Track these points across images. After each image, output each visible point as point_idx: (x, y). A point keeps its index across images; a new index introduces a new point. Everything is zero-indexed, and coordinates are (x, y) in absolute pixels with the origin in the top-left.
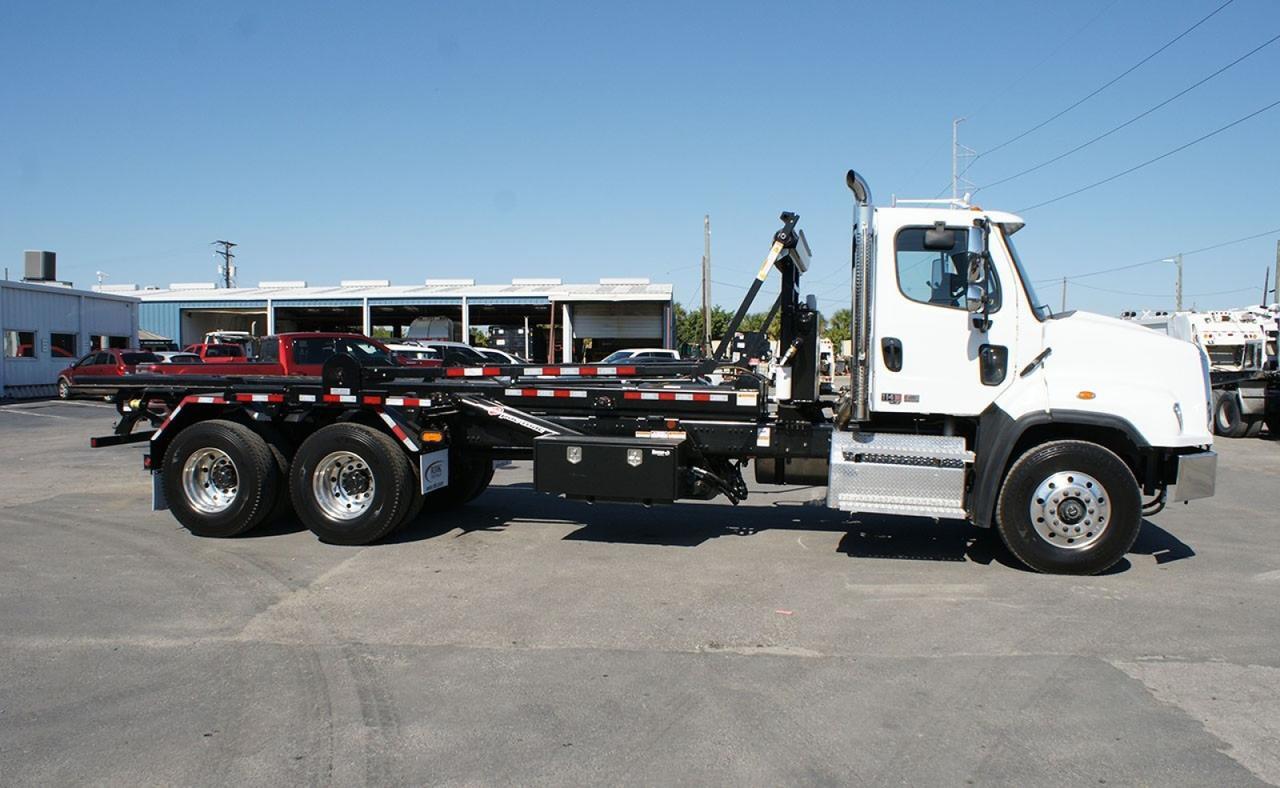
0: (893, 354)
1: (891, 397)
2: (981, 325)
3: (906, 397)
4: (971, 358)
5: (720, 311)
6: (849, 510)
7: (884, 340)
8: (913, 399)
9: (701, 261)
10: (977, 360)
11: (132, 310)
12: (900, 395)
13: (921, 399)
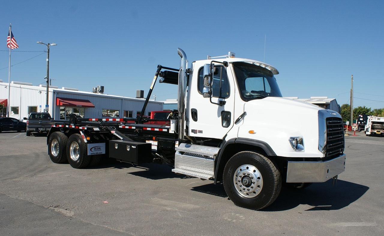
0: (195, 114)
1: (194, 131)
2: (222, 104)
3: (199, 131)
4: (219, 117)
5: (366, 108)
6: (174, 172)
7: (192, 109)
8: (201, 132)
9: (350, 91)
10: (221, 117)
11: (161, 106)
12: (197, 130)
13: (203, 132)
